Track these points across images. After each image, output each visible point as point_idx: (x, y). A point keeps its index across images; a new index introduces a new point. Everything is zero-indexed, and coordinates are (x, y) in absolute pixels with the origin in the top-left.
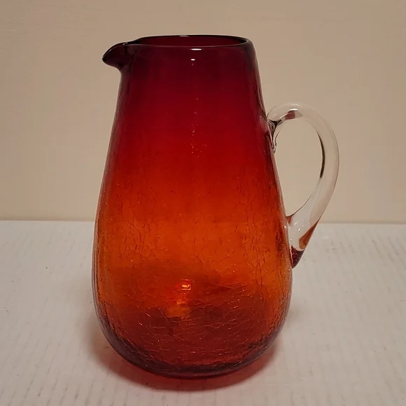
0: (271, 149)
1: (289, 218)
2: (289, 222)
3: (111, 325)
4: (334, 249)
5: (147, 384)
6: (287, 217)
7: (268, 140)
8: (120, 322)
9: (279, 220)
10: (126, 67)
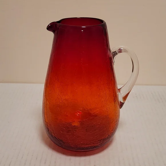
0: (112, 63)
1: (119, 90)
2: (119, 91)
3: (50, 132)
4: (136, 97)
5: (64, 153)
6: (118, 89)
7: (111, 61)
8: (53, 131)
9: (115, 92)
10: (56, 32)
